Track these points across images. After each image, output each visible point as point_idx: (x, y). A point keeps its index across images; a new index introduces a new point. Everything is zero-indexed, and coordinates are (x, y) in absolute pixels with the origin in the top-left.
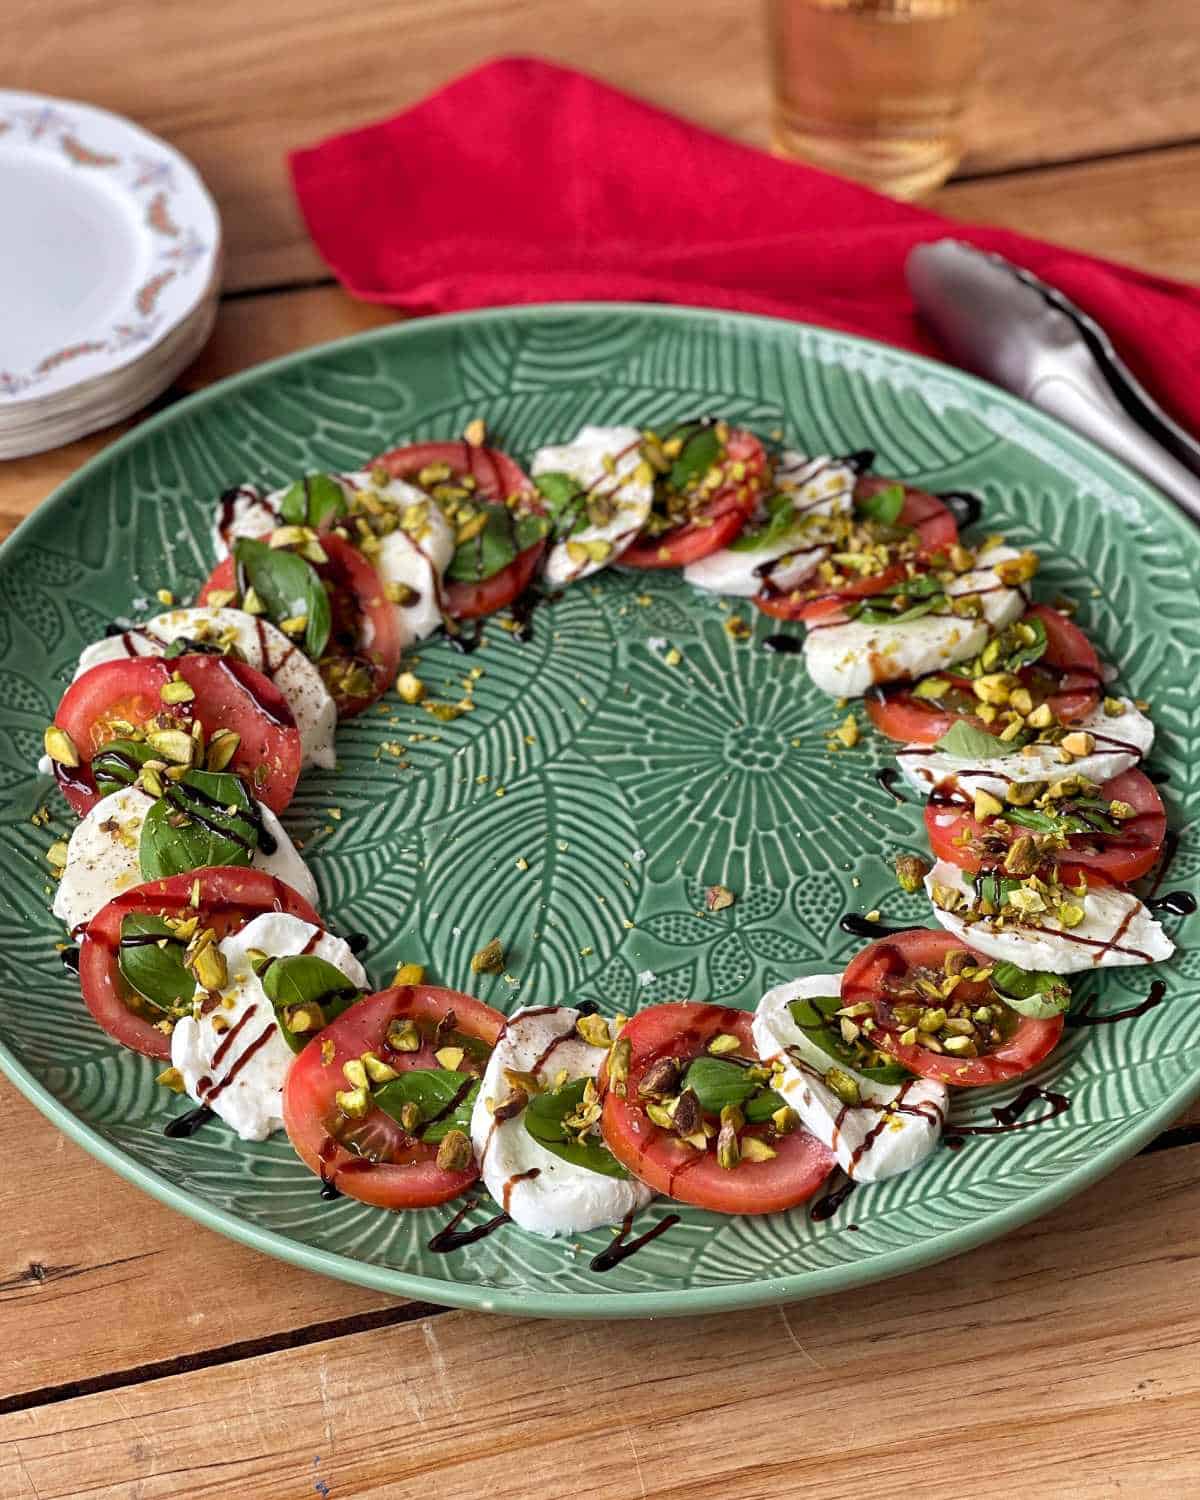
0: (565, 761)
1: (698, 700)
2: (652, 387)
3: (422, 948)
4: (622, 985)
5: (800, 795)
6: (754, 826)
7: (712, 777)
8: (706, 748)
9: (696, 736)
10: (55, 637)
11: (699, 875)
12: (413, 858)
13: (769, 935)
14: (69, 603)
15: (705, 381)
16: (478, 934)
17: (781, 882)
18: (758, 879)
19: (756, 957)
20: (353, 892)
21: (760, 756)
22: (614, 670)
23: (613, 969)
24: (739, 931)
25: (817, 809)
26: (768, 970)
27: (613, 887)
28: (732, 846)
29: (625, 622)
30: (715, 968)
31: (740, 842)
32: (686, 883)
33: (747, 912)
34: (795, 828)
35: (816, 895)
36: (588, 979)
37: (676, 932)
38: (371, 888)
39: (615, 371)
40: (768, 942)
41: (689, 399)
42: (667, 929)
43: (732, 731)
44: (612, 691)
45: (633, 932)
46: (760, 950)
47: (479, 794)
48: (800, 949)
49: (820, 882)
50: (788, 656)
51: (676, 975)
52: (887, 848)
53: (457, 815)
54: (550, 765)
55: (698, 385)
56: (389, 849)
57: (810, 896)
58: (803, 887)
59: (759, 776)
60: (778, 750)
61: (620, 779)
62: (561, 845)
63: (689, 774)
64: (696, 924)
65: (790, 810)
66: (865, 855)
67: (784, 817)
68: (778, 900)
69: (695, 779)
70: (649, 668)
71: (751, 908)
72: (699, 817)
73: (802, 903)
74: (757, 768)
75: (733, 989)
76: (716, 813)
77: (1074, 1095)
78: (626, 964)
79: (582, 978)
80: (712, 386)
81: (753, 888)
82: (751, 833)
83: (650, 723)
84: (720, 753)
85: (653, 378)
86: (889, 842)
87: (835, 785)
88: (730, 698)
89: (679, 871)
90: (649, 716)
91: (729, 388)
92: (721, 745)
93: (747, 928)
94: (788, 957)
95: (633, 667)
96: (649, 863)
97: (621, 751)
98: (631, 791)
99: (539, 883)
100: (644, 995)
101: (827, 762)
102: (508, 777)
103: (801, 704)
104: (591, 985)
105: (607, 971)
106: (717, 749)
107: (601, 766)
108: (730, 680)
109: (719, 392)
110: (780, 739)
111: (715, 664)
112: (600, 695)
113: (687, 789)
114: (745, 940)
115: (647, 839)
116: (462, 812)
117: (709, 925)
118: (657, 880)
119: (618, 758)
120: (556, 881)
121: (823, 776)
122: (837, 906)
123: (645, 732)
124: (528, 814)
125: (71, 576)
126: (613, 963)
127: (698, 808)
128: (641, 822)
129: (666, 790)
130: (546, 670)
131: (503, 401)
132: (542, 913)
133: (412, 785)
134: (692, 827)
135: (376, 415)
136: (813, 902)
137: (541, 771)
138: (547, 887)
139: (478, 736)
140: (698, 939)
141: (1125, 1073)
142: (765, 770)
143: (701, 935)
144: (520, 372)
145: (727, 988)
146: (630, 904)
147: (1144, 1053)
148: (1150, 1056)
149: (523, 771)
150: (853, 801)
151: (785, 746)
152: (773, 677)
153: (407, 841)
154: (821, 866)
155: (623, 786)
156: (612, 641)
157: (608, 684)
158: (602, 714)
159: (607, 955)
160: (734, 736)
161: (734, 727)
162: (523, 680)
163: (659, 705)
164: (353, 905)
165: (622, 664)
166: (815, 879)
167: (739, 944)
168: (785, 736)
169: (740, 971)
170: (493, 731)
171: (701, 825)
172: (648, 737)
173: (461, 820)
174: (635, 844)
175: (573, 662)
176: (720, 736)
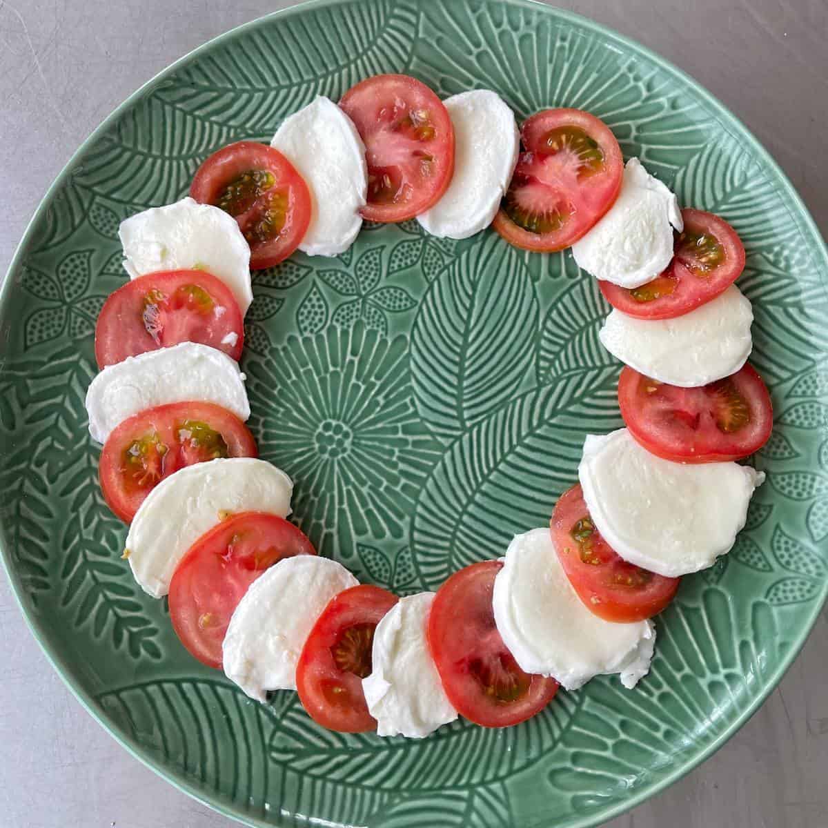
0: (449, 436)
1: (363, 483)
2: (364, 788)
3: (539, 295)
4: (429, 261)
5: (311, 399)
6: (342, 376)
7: (360, 419)
8: (363, 442)
9: (368, 453)
10: (776, 538)
11: (378, 339)
12: (542, 363)
13: (344, 291)
14: (771, 570)
15: (324, 787)
16: (507, 303)
17: (332, 330)
18: (345, 333)
19: (353, 276)
20: (577, 338)
21: (330, 433)
22: (413, 514)
23: (433, 273)
24: (359, 295)
25: (303, 387)
26: (348, 266)
27: (429, 335)
28: (356, 360)
29: (402, 558)
30: (377, 270)
31: (352, 362)
32: (386, 334)
33: (354, 309)
34: (318, 373)
35: (313, 319)
36: (447, 267)
37: (396, 297)
38: (567, 341)
39: (390, 805)
40: (345, 286)
41: (336, 775)
42: (401, 300)
43: (345, 455)
44: (416, 495)
45: (419, 299)
46: (350, 281)
47: (502, 412)
48: (328, 279)
49: (309, 329)
51: (399, 266)
52: (267, 352)
53: (516, 395)
54: (458, 433)
55: (329, 786)
56: (556, 370)
57: (317, 318)
58: (320, 325)
59: (334, 417)
60: (320, 437)
61: (418, 420)
62: (455, 368)
63: (375, 421)
64: (384, 302)
65: (319, 387)
66: (280, 347)
67: (323, 381)
68: (336, 317)
69: (372, 416)
70: (390, 514)
71: (352, 311)
72: (373, 385)
73: (322, 313)
74: (334, 423)
75: (369, 254)
76: (363, 387)
78: (425, 275)
80: (319, 783)
81: (349, 326)
82: (345, 370)
83: (394, 466)
84: (355, 437)
85: (363, 796)
86: (265, 356)
87: (288, 405)
88: (343, 484)
89: (389, 343)
90: (395, 472)
91: (307, 780)
92: (353, 443)
93: (355, 297)
94: (336, 274)
96: (406, 352)
97: (415, 443)
98: (411, 410)
99: (470, 339)
100: (418, 253)
101: (291, 425)
102: (484, 425)
104: (447, 262)
105: (437, 271)
106: (356, 441)
107: (428, 431)
108: (341, 502)
109: (315, 778)
111: (349, 515)
112: (424, 492)
113: (378, 409)
114: (358, 288)
115: (406, 370)
116: (513, 398)
117: (376, 300)
118: (402, 337)
119: (417, 438)
120: (460, 341)
121: (295, 414)
122: (302, 310)
123: (399, 458)
124: (474, 394)
125: (773, 591)
126: (433, 277)
127: (373, 393)
128: (409, 384)
129: (391, 409)
130: (457, 516)
131: (475, 780)
132: (470, 316)
133: (541, 422)
134: (378, 378)
135: (568, 764)
136: (316, 313)
137: (464, 429)
138: (465, 336)
139: (501, 460)
140: (385, 291)
141: (167, 154)
142: (329, 420)
143: (382, 294)
144: (462, 806)
145: (372, 254)
146: (419, 320)
147: (153, 165)
148: (150, 160)
149: (475, 430)
150: (280, 392)
151: (314, 440)
152: (313, 502)
153: (545, 377)
154: (307, 341)
155: (415, 414)
156: (412, 541)
157: (418, 502)
158: (424, 475)
159: (436, 284)
160: (344, 450)
161: (343, 459)
162: (471, 508)
163: (388, 481)
164: (577, 328)
165: (407, 519)
166: (312, 331)
167: (362, 286)
168: (313, 449)
169: (364, 266)
170: (492, 465)
171: (373, 379)
172: (397, 453)
173: (513, 392)
174: (413, 367)
175: (439, 523)
176: (353, 451)
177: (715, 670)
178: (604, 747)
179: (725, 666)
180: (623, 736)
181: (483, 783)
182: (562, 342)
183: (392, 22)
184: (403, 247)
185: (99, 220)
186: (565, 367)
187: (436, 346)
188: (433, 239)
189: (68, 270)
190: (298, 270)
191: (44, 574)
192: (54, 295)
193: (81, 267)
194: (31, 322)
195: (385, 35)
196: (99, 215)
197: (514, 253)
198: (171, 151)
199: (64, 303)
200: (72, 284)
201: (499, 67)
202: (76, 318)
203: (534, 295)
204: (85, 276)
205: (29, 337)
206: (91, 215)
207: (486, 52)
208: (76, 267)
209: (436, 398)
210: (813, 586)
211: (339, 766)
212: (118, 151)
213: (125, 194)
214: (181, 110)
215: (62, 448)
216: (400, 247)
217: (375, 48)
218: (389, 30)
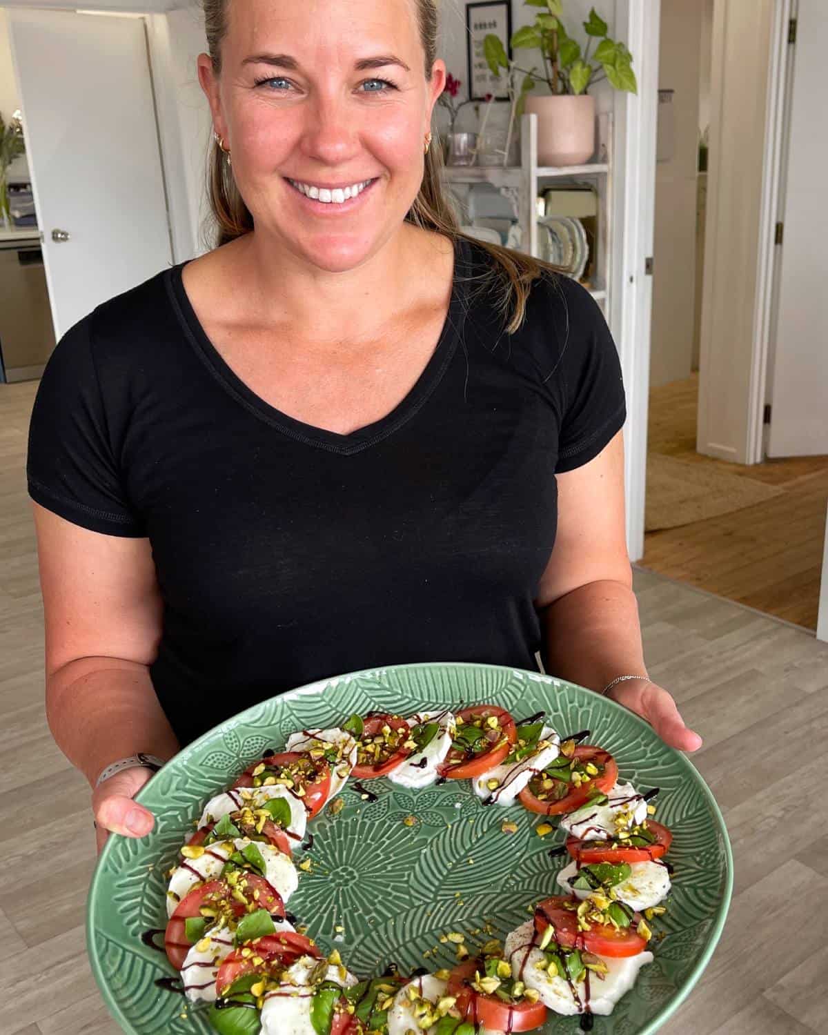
0: (420, 900)
1: (345, 906)
3: (530, 844)
4: (468, 807)
5: (345, 853)
6: (373, 847)
7: (368, 873)
8: (362, 885)
9: (361, 893)
11: (410, 836)
12: (511, 881)
13: (404, 806)
17: (383, 822)
18: (391, 826)
19: (415, 801)
20: (543, 874)
21: (344, 874)
22: (368, 934)
23: (467, 814)
24: (412, 811)
25: (344, 845)
26: (415, 795)
27: (444, 843)
28: (388, 842)
30: (431, 802)
31: (384, 842)
32: (415, 835)
33: (404, 816)
34: (358, 842)
35: (375, 814)
36: (478, 814)
37: (434, 819)
38: (535, 874)
40: (406, 804)
42: (437, 821)
43: (345, 888)
44: (376, 924)
45: (449, 824)
46: (411, 802)
47: (466, 898)
48: (398, 798)
50: (292, 912)
51: (447, 804)
52: (335, 821)
53: (481, 893)
54: (428, 901)
56: (517, 888)
57: (378, 814)
58: (377, 818)
59: (353, 866)
60: (336, 874)
61: (406, 885)
62: (449, 865)
63: (378, 877)
64: (425, 819)
65: (354, 848)
66: (344, 822)
67: (359, 846)
68: (390, 817)
69: (377, 874)
70: (352, 929)
72: (390, 858)
73: (382, 813)
74: (350, 869)
75: (432, 793)
76: (382, 857)
78: (461, 813)
79: (480, 814)
81: (394, 824)
82: (376, 845)
83: (373, 904)
84: (358, 881)
86: (332, 823)
87: (328, 851)
88: (333, 902)
89: (415, 840)
90: (371, 908)
92: (354, 884)
93: (409, 811)
94: (404, 797)
95: (358, 933)
96: (422, 848)
97: (396, 897)
98: (406, 879)
99: (469, 854)
100: (463, 801)
102: (449, 902)
103: (307, 890)
104: (478, 811)
105: (469, 814)
106: (358, 883)
107: (408, 893)
108: (324, 912)
111: (324, 921)
112: (383, 925)
113: (383, 871)
114: (413, 808)
115: (416, 857)
116: (477, 893)
117: (421, 816)
118: (425, 839)
119: (398, 894)
120: (462, 853)
121: (329, 857)
122: (372, 807)
123: (379, 901)
124: (452, 883)
126: (465, 815)
127: (386, 862)
128: (413, 865)
129: (392, 874)
130: (396, 946)
132: (476, 842)
133: (490, 912)
134: (395, 855)
136: (379, 812)
137: (434, 900)
138: (467, 851)
139: (449, 925)
140: (429, 813)
141: (345, 712)
142: (348, 867)
143: (427, 814)
145: (434, 794)
146: (442, 834)
147: (333, 715)
148: (333, 712)
149: (441, 903)
150: (328, 843)
151: (331, 874)
153: (508, 889)
154: (364, 823)
155: (407, 882)
156: (356, 949)
157: (375, 928)
158: (390, 916)
159: (465, 820)
160: (347, 885)
161: (343, 889)
162: (410, 945)
163: (363, 911)
164: (546, 869)
165: (362, 936)
166: (370, 819)
167: (417, 807)
168: (327, 878)
169: (424, 798)
170: (440, 925)
171: (391, 855)
172: (380, 898)
173: (481, 890)
174: (422, 856)
175: (382, 946)
176: (352, 887)
183: (509, 686)
184: (455, 796)
186: (525, 887)
187: (444, 850)
189: (252, 742)
190: (383, 788)
191: (121, 867)
192: (235, 750)
193: (259, 745)
194: (213, 755)
195: (503, 692)
196: (287, 726)
197: (526, 819)
198: (349, 711)
199: (238, 756)
200: (248, 750)
201: (565, 726)
202: (239, 767)
203: (528, 842)
204: (258, 750)
205: (207, 761)
206: (283, 723)
208: (257, 743)
209: (426, 877)
213: (309, 721)
214: (366, 694)
216: (453, 796)
217: (494, 698)
218: (506, 690)
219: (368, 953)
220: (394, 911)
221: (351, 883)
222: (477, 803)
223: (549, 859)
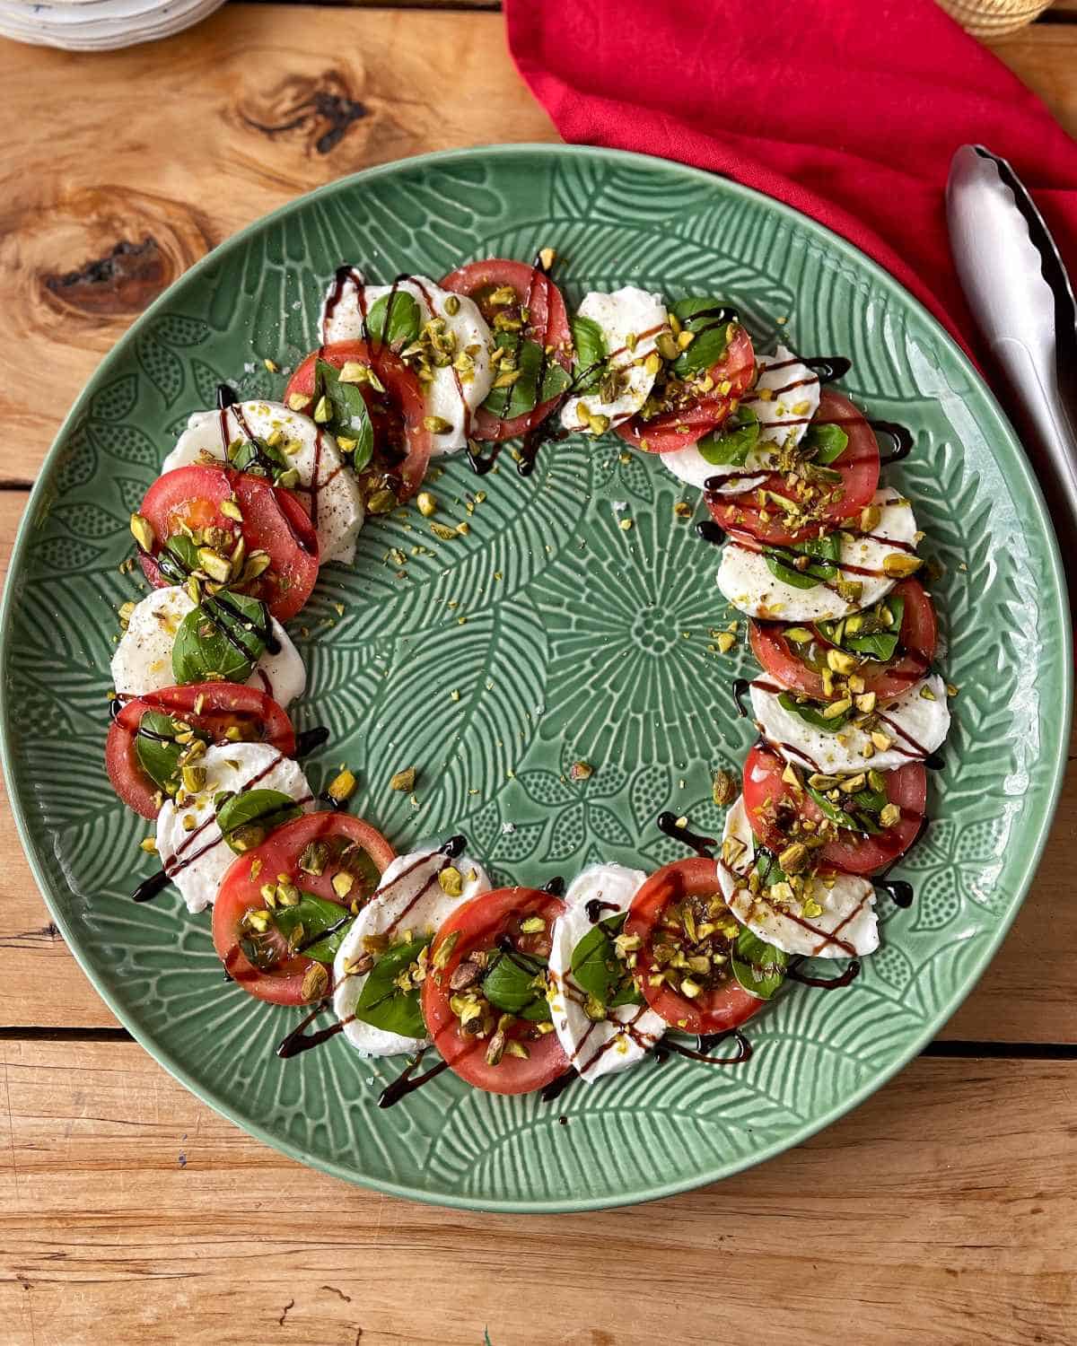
0: (517, 603)
1: (630, 571)
2: (700, 245)
3: (364, 753)
4: (489, 828)
5: (672, 686)
6: (629, 706)
7: (618, 648)
8: (621, 619)
9: (615, 603)
10: (175, 394)
11: (575, 741)
12: (382, 665)
13: (605, 813)
14: (193, 362)
15: (742, 255)
16: (406, 750)
17: (629, 767)
18: (614, 759)
19: (589, 830)
20: (331, 686)
21: (657, 639)
22: (580, 523)
23: (487, 811)
24: (587, 804)
25: (679, 701)
26: (593, 846)
27: (511, 733)
28: (607, 721)
29: (604, 476)
30: (558, 832)
31: (614, 720)
32: (564, 746)
33: (597, 787)
34: (657, 715)
35: (650, 785)
36: (468, 815)
37: (542, 790)
38: (345, 686)
39: (675, 221)
40: (602, 820)
41: (726, 264)
42: (537, 785)
43: (645, 608)
44: (572, 543)
45: (513, 781)
46: (594, 825)
47: (446, 617)
48: (621, 833)
49: (658, 775)
50: (711, 546)
51: (528, 831)
52: (716, 756)
53: (426, 633)
54: (505, 604)
55: (736, 254)
56: (368, 653)
57: (645, 786)
58: (643, 775)
59: (649, 657)
60: (671, 637)
61: (550, 631)
62: (489, 682)
63: (601, 641)
64: (558, 787)
65: (660, 698)
66: (698, 758)
67: (654, 705)
68: (622, 782)
69: (603, 647)
70: (606, 528)
71: (601, 784)
72: (593, 685)
73: (638, 790)
74: (650, 650)
75: (563, 856)
76: (606, 685)
77: (757, 1046)
78: (498, 811)
79: (464, 814)
80: (746, 259)
81: (608, 766)
82: (625, 711)
83: (589, 583)
84: (629, 627)
85: (702, 238)
86: (720, 752)
87: (701, 684)
88: (655, 576)
89: (562, 733)
90: (590, 575)
91: (759, 265)
92: (633, 620)
93: (592, 801)
94: (611, 838)
95: (595, 523)
96: (545, 718)
97: (559, 604)
98: (554, 645)
99: (462, 715)
100: (501, 842)
101: (702, 660)
102: (472, 607)
103: (705, 595)
104: (467, 821)
105: (483, 812)
106: (629, 623)
107: (541, 614)
108: (661, 555)
109: (750, 266)
110: (676, 627)
111: (655, 539)
112: (562, 544)
113: (594, 655)
114: (587, 812)
115: (550, 695)
116: (430, 631)
117: (567, 791)
118: (545, 737)
119: (556, 610)
120: (475, 716)
121: (695, 672)
122: (662, 801)
123: (582, 591)
124: (475, 647)
125: (200, 337)
126: (489, 806)
127: (596, 676)
128: (551, 677)
129: (579, 651)
130: (531, 509)
131: (580, 226)
132: (456, 744)
133: (402, 594)
134: (586, 693)
135: (476, 218)
136: (646, 792)
137: (497, 607)
138: (467, 721)
139: (462, 560)
140: (554, 802)
141: (799, 1044)
142: (656, 654)
143: (558, 799)
144: (600, 202)
145: (559, 854)
146: (519, 754)
147: (818, 1033)
148: (821, 1039)
149: (484, 603)
150: (708, 703)
151: (678, 634)
152: (693, 563)
153: (383, 647)
154: (663, 760)
155: (551, 639)
156: (588, 493)
157: (571, 535)
158: (557, 564)
159: (488, 796)
160: (645, 614)
161: (648, 605)
162: (512, 514)
163: (601, 567)
164: (328, 699)
165: (588, 518)
166: (655, 770)
167: (581, 815)
168: (682, 624)
169: (574, 840)
170: (475, 557)
171: (593, 693)
173: (427, 638)
174: (540, 697)
175: (553, 506)
176: (635, 611)
177: (291, 272)
178: (434, 226)
179: (279, 274)
180: (411, 231)
181: (572, 221)
182: (351, 686)
183: (464, 1167)
184: (518, 855)
185: (900, 968)
186: (356, 654)
187: (507, 718)
188: (477, 857)
189: (946, 908)
190: (657, 854)
192: (967, 878)
193: (930, 910)
195: (477, 1151)
196: (898, 975)
197: (379, 815)
198: (792, 1048)
200: (943, 890)
202: (944, 846)
203: (368, 754)
204: (927, 899)
206: (908, 976)
207: (346, 1097)
208: (936, 911)
209: (522, 653)
210: (158, 327)
211: (722, 273)
212: (862, 1055)
213: (861, 998)
214: (771, 1099)
215: (979, 686)
216: (522, 855)
218: (470, 1157)
219: (568, 489)
220: (551, 574)
221: (639, 622)
222: (475, 842)
223: (327, 725)
